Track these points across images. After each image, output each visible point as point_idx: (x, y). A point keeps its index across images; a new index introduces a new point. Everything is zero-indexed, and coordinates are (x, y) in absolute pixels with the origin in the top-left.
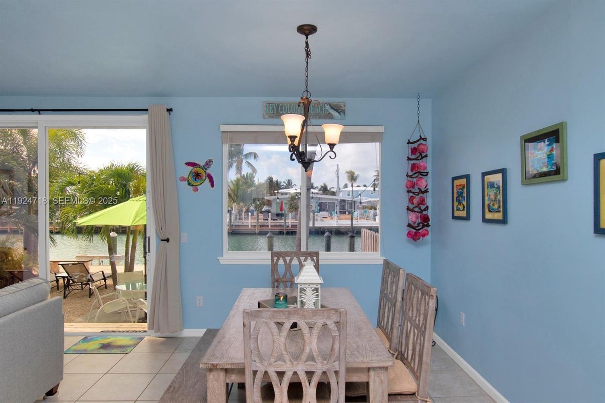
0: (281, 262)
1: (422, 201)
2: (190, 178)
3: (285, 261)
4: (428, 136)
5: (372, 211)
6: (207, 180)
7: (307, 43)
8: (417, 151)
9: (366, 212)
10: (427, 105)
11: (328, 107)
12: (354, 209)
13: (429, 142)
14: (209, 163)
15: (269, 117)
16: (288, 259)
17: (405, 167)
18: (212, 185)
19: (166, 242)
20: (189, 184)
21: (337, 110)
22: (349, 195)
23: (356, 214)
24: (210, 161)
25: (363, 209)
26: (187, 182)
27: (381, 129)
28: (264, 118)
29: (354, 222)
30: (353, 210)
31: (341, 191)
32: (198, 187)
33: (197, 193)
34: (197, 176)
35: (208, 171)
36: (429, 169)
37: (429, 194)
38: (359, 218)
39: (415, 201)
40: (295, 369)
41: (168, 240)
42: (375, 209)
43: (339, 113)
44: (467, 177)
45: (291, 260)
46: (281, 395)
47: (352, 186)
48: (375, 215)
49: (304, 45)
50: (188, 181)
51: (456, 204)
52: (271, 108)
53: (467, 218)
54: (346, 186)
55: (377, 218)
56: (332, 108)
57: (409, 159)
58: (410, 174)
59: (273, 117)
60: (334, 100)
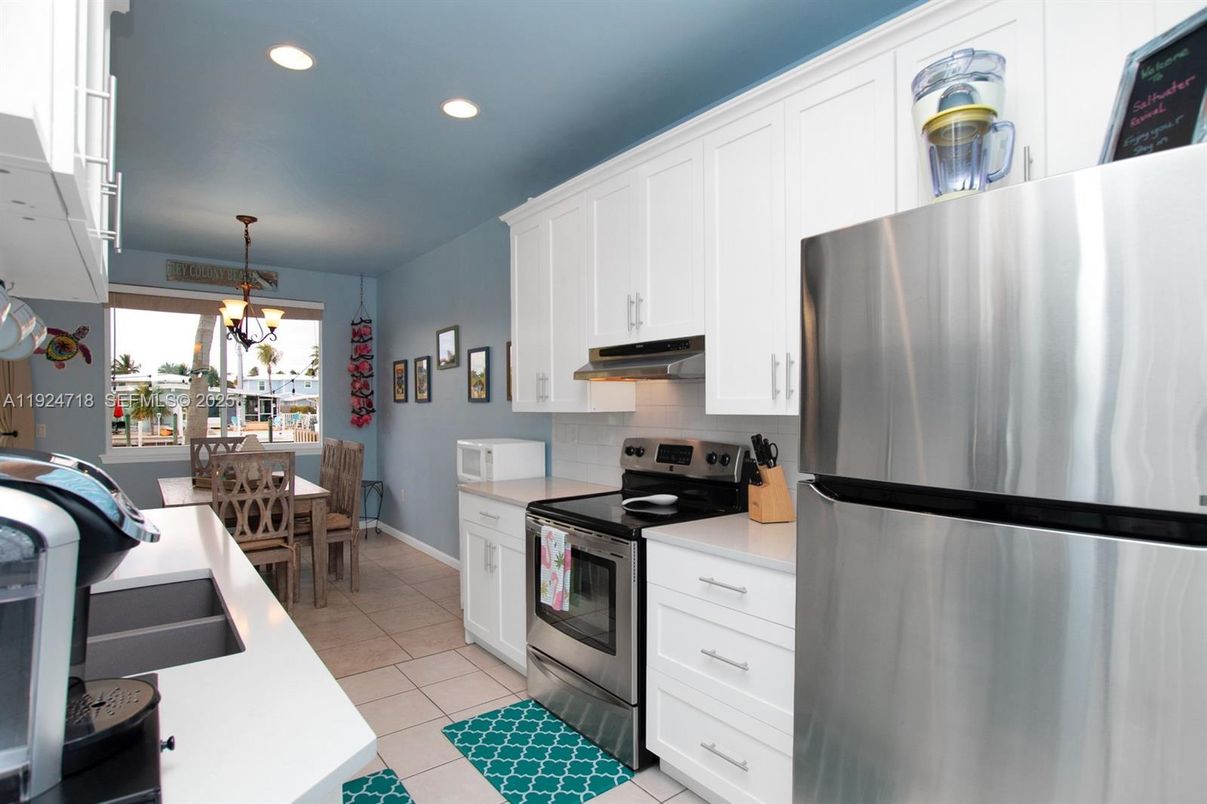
0: (204, 449)
1: (366, 386)
2: (50, 350)
3: (209, 448)
4: (374, 317)
5: (309, 416)
6: (80, 354)
7: (246, 231)
8: (360, 334)
9: (296, 417)
10: (371, 285)
11: (255, 275)
12: (275, 413)
13: (374, 325)
14: (82, 331)
15: (176, 279)
16: (212, 446)
17: (348, 349)
18: (88, 360)
19: (12, 437)
20: (49, 358)
21: (267, 281)
22: (262, 388)
23: (280, 419)
24: (85, 329)
25: (291, 412)
26: (44, 355)
27: (320, 306)
28: (168, 280)
29: (275, 434)
30: (272, 413)
31: (246, 381)
32: (65, 362)
33: (62, 370)
34: (63, 347)
35: (82, 342)
36: (374, 353)
37: (374, 378)
38: (283, 427)
39: (358, 385)
40: (254, 497)
41: (15, 434)
42: (314, 412)
43: (270, 283)
44: (406, 362)
45: (216, 448)
46: (243, 520)
47: (269, 372)
48: (313, 422)
49: (244, 233)
50: (47, 354)
51: (397, 387)
52: (178, 269)
53: (406, 400)
54: (255, 372)
55: (317, 427)
56: (261, 277)
57: (353, 341)
58: (354, 357)
59: (180, 280)
60: (263, 268)
